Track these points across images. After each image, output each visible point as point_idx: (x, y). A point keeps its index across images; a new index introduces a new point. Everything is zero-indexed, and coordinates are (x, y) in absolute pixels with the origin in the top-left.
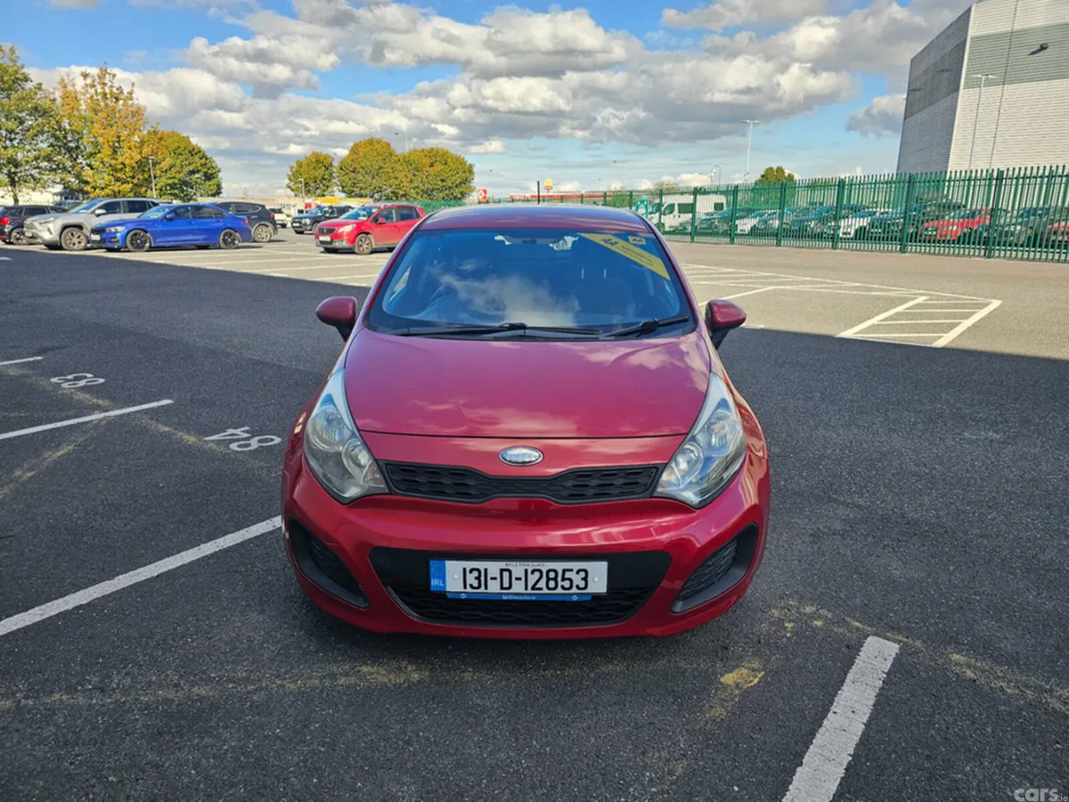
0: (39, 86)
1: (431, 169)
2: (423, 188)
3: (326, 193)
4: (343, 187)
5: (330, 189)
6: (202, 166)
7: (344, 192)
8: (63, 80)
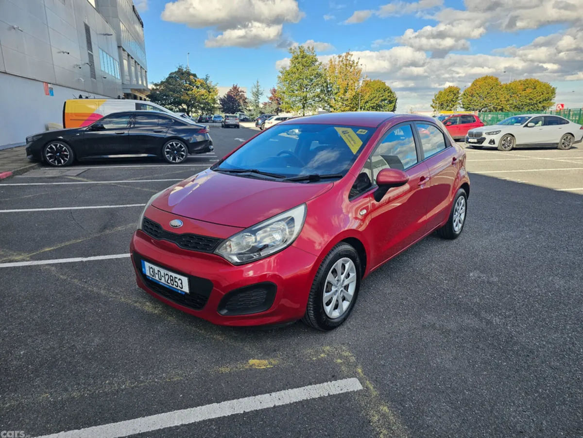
0: (321, 64)
1: (524, 92)
2: (515, 104)
3: (452, 109)
4: (463, 105)
5: (455, 107)
6: (388, 96)
7: (463, 108)
8: (331, 60)
